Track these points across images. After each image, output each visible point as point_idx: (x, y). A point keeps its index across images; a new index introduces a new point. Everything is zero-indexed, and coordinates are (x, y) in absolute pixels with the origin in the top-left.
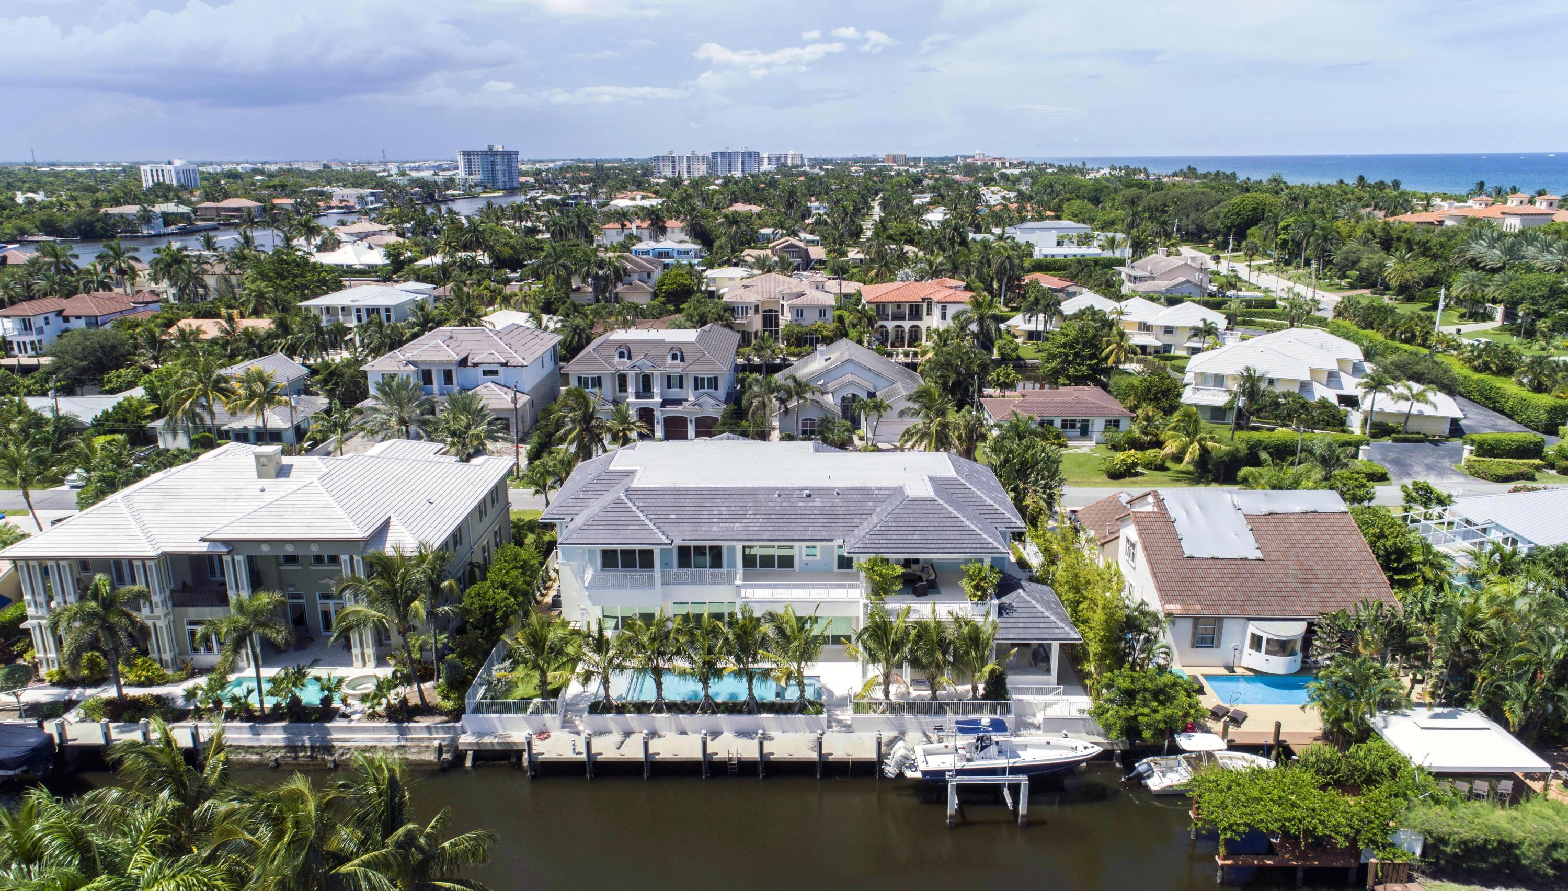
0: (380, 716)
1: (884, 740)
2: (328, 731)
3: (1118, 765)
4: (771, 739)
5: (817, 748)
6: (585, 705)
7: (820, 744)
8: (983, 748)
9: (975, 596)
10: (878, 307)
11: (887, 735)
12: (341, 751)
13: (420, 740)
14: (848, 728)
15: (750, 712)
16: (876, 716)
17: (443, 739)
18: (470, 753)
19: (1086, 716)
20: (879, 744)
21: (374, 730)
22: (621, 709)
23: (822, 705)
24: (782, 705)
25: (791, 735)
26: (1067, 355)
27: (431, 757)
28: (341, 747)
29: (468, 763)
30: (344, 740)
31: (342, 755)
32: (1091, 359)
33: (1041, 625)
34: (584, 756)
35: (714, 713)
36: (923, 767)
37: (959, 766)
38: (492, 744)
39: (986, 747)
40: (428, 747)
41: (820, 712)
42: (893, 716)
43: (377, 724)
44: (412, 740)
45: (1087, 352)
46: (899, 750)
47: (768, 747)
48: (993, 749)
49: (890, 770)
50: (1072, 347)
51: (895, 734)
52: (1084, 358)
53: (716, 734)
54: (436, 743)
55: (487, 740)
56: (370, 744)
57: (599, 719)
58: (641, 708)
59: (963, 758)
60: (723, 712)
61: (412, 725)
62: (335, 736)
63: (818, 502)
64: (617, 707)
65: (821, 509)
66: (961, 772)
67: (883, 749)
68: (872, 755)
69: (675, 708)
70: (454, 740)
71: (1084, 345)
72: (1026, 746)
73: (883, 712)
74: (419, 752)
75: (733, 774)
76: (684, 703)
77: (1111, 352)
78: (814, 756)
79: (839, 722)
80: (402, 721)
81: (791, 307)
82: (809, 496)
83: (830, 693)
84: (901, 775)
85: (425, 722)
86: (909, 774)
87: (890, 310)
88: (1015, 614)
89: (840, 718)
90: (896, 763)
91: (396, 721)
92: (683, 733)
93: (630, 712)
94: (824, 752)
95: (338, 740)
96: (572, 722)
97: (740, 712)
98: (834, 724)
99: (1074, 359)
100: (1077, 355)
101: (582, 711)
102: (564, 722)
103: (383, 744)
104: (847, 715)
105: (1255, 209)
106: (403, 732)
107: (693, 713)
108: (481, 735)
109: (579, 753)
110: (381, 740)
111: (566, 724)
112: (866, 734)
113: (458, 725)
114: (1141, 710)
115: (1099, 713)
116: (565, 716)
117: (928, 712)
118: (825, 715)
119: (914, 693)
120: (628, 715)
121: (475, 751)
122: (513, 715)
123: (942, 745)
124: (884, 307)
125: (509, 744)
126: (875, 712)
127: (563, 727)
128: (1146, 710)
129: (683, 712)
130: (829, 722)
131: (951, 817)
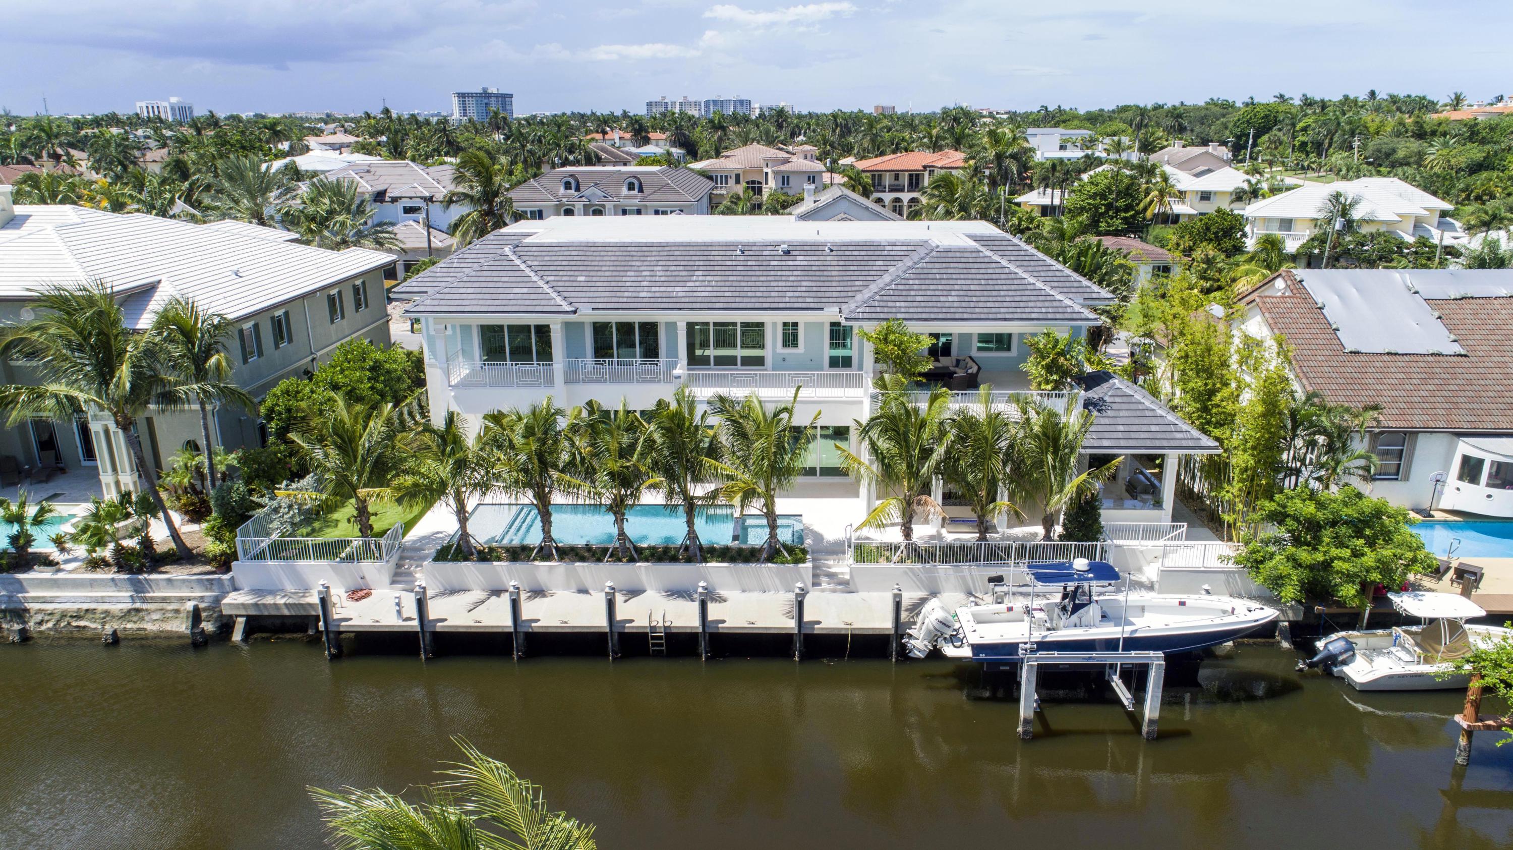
0: (107, 564)
1: (906, 601)
2: (21, 587)
3: (1285, 645)
4: (722, 600)
5: (795, 612)
6: (431, 551)
7: (800, 605)
8: (1077, 608)
9: (1047, 382)
10: (873, 176)
11: (909, 598)
12: (39, 617)
13: (164, 600)
14: (846, 586)
15: (689, 560)
16: (892, 565)
17: (202, 599)
18: (241, 621)
19: (1231, 566)
20: (898, 605)
21: (92, 584)
22: (486, 555)
23: (804, 552)
24: (740, 551)
25: (755, 596)
26: (1097, 208)
27: (181, 626)
28: (40, 611)
29: (237, 636)
30: (44, 600)
31: (40, 623)
32: (1126, 211)
33: (1153, 428)
34: (415, 624)
35: (632, 560)
36: (974, 639)
37: (1037, 636)
38: (276, 606)
39: (1082, 606)
40: (177, 611)
41: (803, 561)
42: (919, 566)
43: (99, 575)
44: (153, 600)
45: (1121, 203)
46: (933, 613)
47: (715, 612)
48: (1092, 612)
49: (919, 644)
50: (1103, 196)
51: (922, 594)
52: (1118, 210)
53: (634, 593)
54: (190, 606)
55: (269, 600)
56: (85, 606)
57: (449, 567)
58: (518, 554)
59: (1041, 624)
60: (647, 560)
61: (154, 576)
62: (32, 594)
63: (801, 261)
64: (480, 552)
65: (806, 270)
66: (1043, 646)
67: (904, 616)
68: (883, 623)
69: (570, 554)
70: (217, 600)
71: (1117, 196)
72: (1143, 609)
73: (902, 561)
74: (164, 620)
75: (658, 655)
76: (588, 548)
77: (1151, 202)
78: (790, 624)
79: (831, 576)
80: (140, 571)
81: (775, 173)
82: (787, 253)
83: (818, 537)
84: (935, 654)
85: (177, 573)
86: (949, 651)
87: (887, 180)
88: (1109, 413)
89: (833, 570)
90: (929, 632)
91: (131, 571)
92: (583, 591)
93: (499, 559)
94: (806, 618)
95: (36, 600)
96: (410, 574)
97: (674, 559)
98: (824, 579)
99: (1106, 212)
100: (1109, 206)
101: (424, 558)
102: (396, 574)
103: (105, 607)
104: (843, 566)
105: (1266, 116)
106: (139, 588)
107: (599, 560)
108: (258, 592)
109: (409, 619)
110: (102, 600)
111: (399, 576)
112: (875, 595)
113: (225, 577)
114: (1334, 552)
115: (1255, 563)
116: (398, 566)
117: (975, 559)
118: (809, 565)
119: (950, 537)
120: (495, 563)
121: (250, 619)
122: (312, 562)
123: (1003, 607)
124: (880, 176)
125: (302, 605)
126: (888, 560)
127: (393, 582)
128: (1346, 553)
129: (583, 559)
130: (815, 576)
131: (1026, 721)
